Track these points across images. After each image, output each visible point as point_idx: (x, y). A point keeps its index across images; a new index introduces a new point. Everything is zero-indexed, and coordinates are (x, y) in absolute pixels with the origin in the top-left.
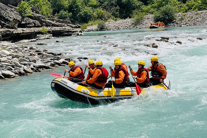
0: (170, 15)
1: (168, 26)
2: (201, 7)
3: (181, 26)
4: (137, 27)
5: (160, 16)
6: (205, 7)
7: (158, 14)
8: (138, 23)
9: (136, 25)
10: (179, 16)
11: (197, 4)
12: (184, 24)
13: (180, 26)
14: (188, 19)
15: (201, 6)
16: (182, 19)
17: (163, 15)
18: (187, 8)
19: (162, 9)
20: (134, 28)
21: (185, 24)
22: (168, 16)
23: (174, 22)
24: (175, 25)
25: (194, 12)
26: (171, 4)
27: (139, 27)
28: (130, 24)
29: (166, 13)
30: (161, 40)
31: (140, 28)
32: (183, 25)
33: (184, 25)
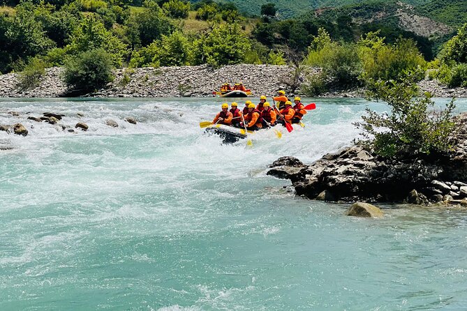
0: (100, 70)
1: (96, 95)
2: (170, 59)
3: (122, 96)
4: (26, 94)
5: (77, 72)
6: (178, 59)
7: (75, 66)
8: (29, 83)
9: (24, 88)
10: (119, 75)
11: (161, 51)
12: (128, 93)
13: (120, 96)
14: (139, 82)
15: (170, 56)
16: (125, 81)
17: (86, 70)
18: (142, 59)
19: (85, 55)
20: (20, 95)
21: (131, 93)
22: (96, 72)
23: (108, 87)
24: (109, 94)
25: (151, 68)
26: (107, 48)
27: (31, 93)
28: (11, 86)
29: (91, 66)
30: (42, 119)
31: (33, 97)
32: (125, 95)
33: (128, 96)
